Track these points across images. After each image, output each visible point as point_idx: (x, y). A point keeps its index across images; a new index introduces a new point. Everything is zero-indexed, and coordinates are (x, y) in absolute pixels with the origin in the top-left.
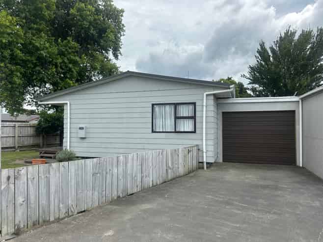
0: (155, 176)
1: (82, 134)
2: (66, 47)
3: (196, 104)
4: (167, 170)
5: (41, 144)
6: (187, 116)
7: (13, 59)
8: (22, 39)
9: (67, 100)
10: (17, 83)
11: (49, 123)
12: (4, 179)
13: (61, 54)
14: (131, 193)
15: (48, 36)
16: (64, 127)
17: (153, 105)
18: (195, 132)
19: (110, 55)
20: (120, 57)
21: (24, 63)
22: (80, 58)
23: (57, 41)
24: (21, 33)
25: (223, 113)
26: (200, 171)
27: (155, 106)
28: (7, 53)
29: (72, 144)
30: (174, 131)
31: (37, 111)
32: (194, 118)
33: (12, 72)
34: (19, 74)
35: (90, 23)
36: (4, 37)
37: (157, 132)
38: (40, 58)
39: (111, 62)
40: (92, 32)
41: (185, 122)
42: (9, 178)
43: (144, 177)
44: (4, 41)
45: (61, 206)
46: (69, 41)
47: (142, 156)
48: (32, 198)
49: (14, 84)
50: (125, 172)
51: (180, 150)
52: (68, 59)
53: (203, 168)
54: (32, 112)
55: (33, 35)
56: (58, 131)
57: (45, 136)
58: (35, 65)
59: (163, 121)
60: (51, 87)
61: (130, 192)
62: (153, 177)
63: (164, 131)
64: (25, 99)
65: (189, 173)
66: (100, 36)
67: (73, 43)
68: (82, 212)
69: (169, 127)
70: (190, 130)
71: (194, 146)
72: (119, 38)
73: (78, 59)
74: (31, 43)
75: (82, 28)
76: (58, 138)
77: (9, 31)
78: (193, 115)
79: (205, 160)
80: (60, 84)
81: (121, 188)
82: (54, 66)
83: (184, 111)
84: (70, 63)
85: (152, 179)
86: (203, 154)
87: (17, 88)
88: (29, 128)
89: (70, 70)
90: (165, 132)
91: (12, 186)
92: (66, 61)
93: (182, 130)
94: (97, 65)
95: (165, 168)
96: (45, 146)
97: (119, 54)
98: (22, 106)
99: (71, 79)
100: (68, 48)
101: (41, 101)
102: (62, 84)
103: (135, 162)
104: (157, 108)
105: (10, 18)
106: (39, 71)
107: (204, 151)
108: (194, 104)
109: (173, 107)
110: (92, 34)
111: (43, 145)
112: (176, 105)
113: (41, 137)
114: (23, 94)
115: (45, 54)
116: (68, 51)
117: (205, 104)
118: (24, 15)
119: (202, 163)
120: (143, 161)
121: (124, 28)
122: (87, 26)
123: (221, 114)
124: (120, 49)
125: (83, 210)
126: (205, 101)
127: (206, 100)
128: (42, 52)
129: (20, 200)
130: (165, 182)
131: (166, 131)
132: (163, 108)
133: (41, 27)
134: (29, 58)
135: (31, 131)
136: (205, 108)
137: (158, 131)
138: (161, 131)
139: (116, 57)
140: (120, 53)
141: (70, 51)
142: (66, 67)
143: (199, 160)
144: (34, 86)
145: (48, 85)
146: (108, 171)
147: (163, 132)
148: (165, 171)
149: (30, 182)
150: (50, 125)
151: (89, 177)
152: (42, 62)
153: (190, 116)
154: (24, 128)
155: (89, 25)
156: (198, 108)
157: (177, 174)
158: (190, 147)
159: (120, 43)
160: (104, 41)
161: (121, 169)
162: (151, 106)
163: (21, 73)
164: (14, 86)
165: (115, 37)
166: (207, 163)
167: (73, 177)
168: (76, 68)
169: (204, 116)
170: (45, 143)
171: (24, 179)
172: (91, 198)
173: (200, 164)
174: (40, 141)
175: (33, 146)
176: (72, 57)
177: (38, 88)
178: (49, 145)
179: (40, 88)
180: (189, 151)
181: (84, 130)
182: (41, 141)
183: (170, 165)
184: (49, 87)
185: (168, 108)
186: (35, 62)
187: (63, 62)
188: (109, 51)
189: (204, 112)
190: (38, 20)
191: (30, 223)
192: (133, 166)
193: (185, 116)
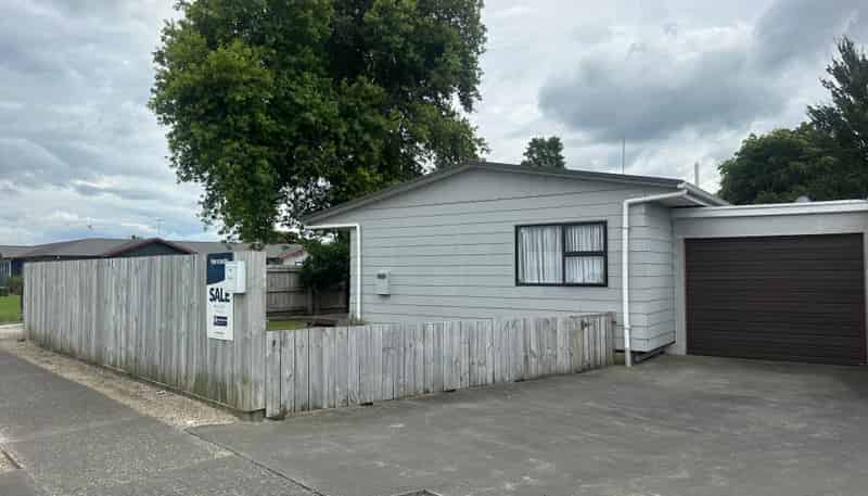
0: (497, 366)
1: (382, 287)
2: (356, 97)
3: (609, 225)
4: (526, 357)
5: (310, 308)
6: (590, 250)
7: (255, 134)
8: (269, 90)
9: (355, 221)
10: (264, 181)
11: (323, 266)
12: (269, 344)
13: (347, 113)
14: (450, 388)
15: (320, 76)
16: (351, 273)
17: (517, 228)
18: (605, 284)
19: (455, 102)
20: (476, 104)
21: (274, 140)
22: (388, 117)
23: (339, 84)
24: (269, 78)
25: (688, 241)
26: (616, 370)
27: (523, 230)
28: (244, 121)
29: (365, 306)
30: (561, 282)
31: (300, 237)
32: (603, 254)
33: (254, 158)
34: (266, 163)
35: (406, 35)
36: (238, 91)
37: (528, 285)
38: (305, 127)
39: (456, 117)
40: (412, 55)
41: (585, 262)
42: (274, 343)
43: (476, 366)
44: (238, 98)
45: (337, 389)
46: (361, 83)
47: (471, 329)
48: (301, 372)
49: (257, 183)
50: (438, 353)
51: (559, 322)
52: (361, 123)
53: (623, 363)
54: (290, 238)
55: (292, 78)
56: (341, 281)
57: (316, 291)
58: (297, 142)
59: (538, 262)
60: (329, 185)
61: (447, 386)
62: (492, 368)
63: (542, 282)
64: (277, 214)
65: (585, 370)
66: (431, 64)
67: (371, 87)
68: (367, 404)
69: (552, 272)
70: (595, 282)
71: (600, 316)
72: (473, 60)
73: (382, 121)
74: (287, 98)
75: (390, 51)
76: (342, 296)
77: (246, 77)
78: (602, 249)
79: (627, 345)
80: (345, 181)
81: (431, 375)
82: (333, 142)
83: (584, 240)
84: (365, 131)
85: (491, 370)
86: (623, 333)
87: (264, 192)
88: (287, 276)
89: (366, 146)
90: (544, 285)
91: (278, 353)
92: (357, 126)
93: (579, 280)
94: (421, 130)
95: (523, 354)
96: (317, 312)
97: (474, 99)
98: (272, 228)
99: (366, 165)
100: (360, 100)
101: (309, 224)
102: (350, 179)
103: (456, 339)
104: (525, 233)
105: (248, 51)
106: (304, 153)
107: (627, 325)
108: (604, 224)
109: (559, 231)
110: (412, 60)
111: (314, 309)
112: (565, 227)
113: (310, 295)
114: (273, 203)
115: (313, 119)
116: (359, 107)
117: (625, 225)
118: (274, 39)
119: (623, 351)
120: (471, 337)
121: (485, 35)
122: (399, 46)
123: (682, 242)
124: (477, 86)
125: (368, 401)
126: (625, 218)
127: (629, 215)
128: (308, 114)
129: (287, 373)
130: (523, 380)
131: (546, 282)
132: (537, 233)
133: (305, 60)
134: (283, 127)
135: (289, 282)
136: (625, 232)
137: (528, 281)
138: (536, 282)
139: (467, 104)
140: (477, 95)
141: (364, 104)
142: (358, 139)
143: (614, 344)
144: (294, 184)
145: (321, 182)
146: (407, 346)
147: (539, 285)
148: (521, 361)
149: (298, 349)
150: (326, 268)
151: (379, 353)
152: (310, 134)
153: (595, 250)
154: (277, 275)
155: (405, 42)
156: (611, 235)
157: (553, 368)
158: (587, 316)
159: (477, 72)
160: (441, 73)
161: (430, 346)
162: (513, 230)
163: (269, 160)
164: (258, 188)
165: (464, 62)
166: (632, 352)
167: (354, 349)
168: (378, 141)
169: (625, 249)
170: (317, 306)
171: (291, 346)
172: (381, 385)
173: (618, 354)
174: (307, 302)
175: (295, 312)
176: (371, 119)
177: (302, 190)
178: (324, 311)
179: (306, 187)
180: (583, 325)
181: (386, 280)
182: (310, 302)
183: (534, 348)
184: (324, 184)
185: (548, 233)
186: (295, 134)
187: (351, 130)
188: (452, 91)
189: (625, 242)
190: (299, 46)
191: (298, 408)
192: (453, 344)
193: (584, 250)
